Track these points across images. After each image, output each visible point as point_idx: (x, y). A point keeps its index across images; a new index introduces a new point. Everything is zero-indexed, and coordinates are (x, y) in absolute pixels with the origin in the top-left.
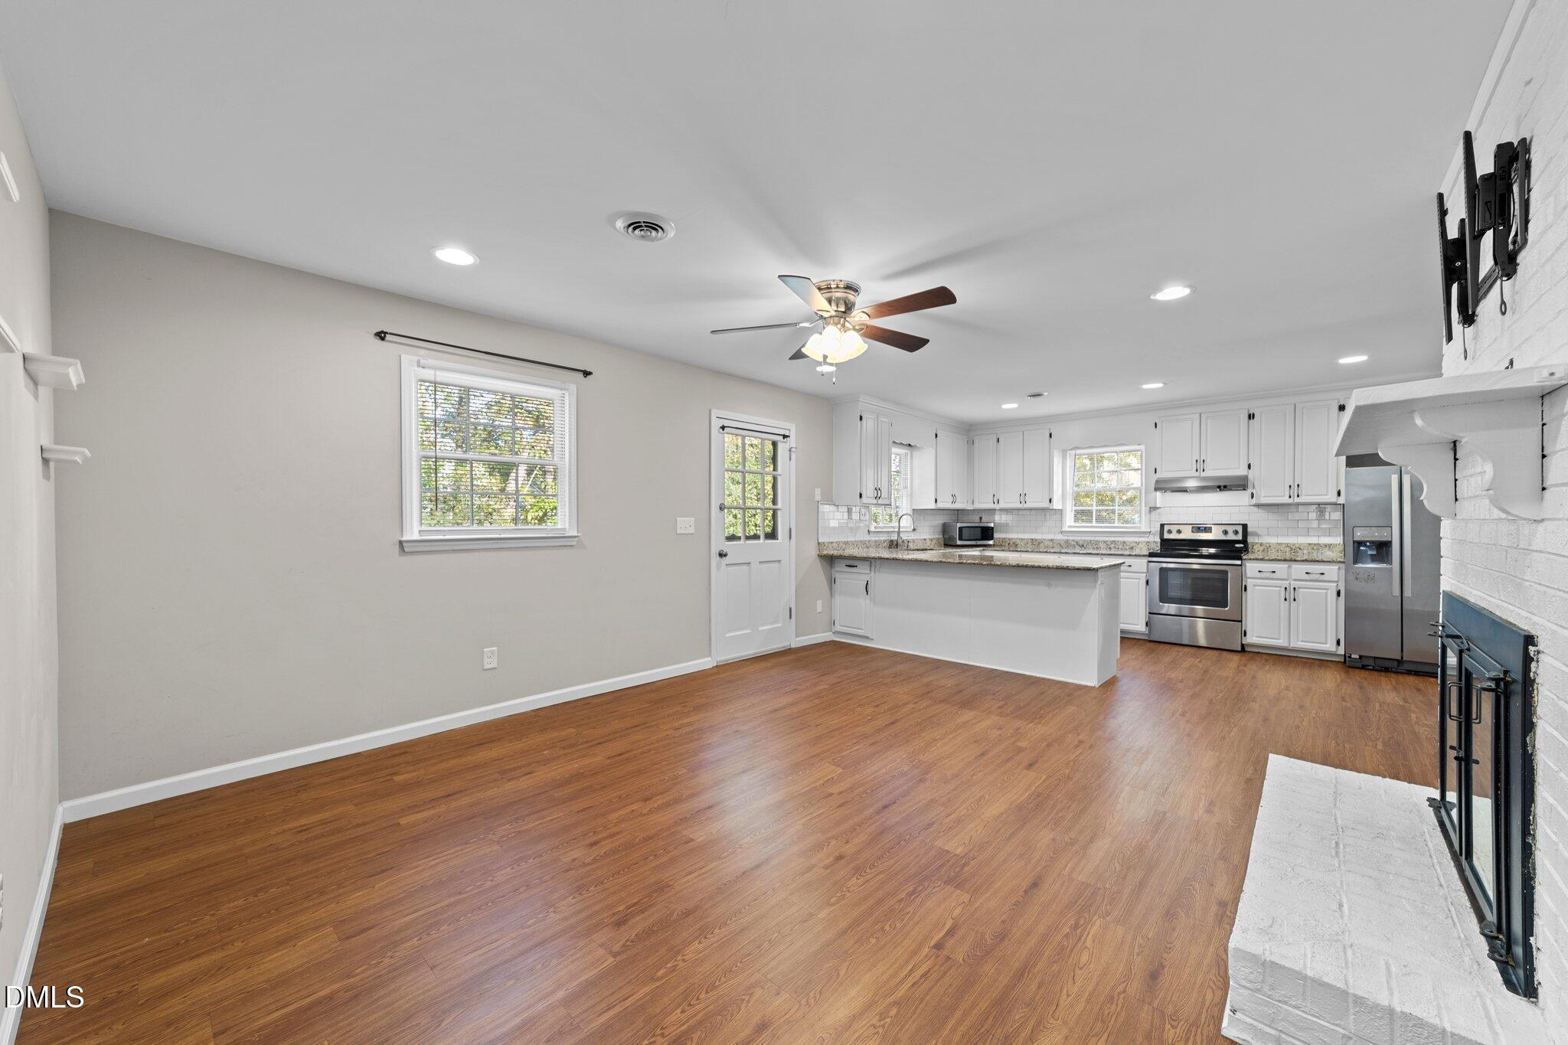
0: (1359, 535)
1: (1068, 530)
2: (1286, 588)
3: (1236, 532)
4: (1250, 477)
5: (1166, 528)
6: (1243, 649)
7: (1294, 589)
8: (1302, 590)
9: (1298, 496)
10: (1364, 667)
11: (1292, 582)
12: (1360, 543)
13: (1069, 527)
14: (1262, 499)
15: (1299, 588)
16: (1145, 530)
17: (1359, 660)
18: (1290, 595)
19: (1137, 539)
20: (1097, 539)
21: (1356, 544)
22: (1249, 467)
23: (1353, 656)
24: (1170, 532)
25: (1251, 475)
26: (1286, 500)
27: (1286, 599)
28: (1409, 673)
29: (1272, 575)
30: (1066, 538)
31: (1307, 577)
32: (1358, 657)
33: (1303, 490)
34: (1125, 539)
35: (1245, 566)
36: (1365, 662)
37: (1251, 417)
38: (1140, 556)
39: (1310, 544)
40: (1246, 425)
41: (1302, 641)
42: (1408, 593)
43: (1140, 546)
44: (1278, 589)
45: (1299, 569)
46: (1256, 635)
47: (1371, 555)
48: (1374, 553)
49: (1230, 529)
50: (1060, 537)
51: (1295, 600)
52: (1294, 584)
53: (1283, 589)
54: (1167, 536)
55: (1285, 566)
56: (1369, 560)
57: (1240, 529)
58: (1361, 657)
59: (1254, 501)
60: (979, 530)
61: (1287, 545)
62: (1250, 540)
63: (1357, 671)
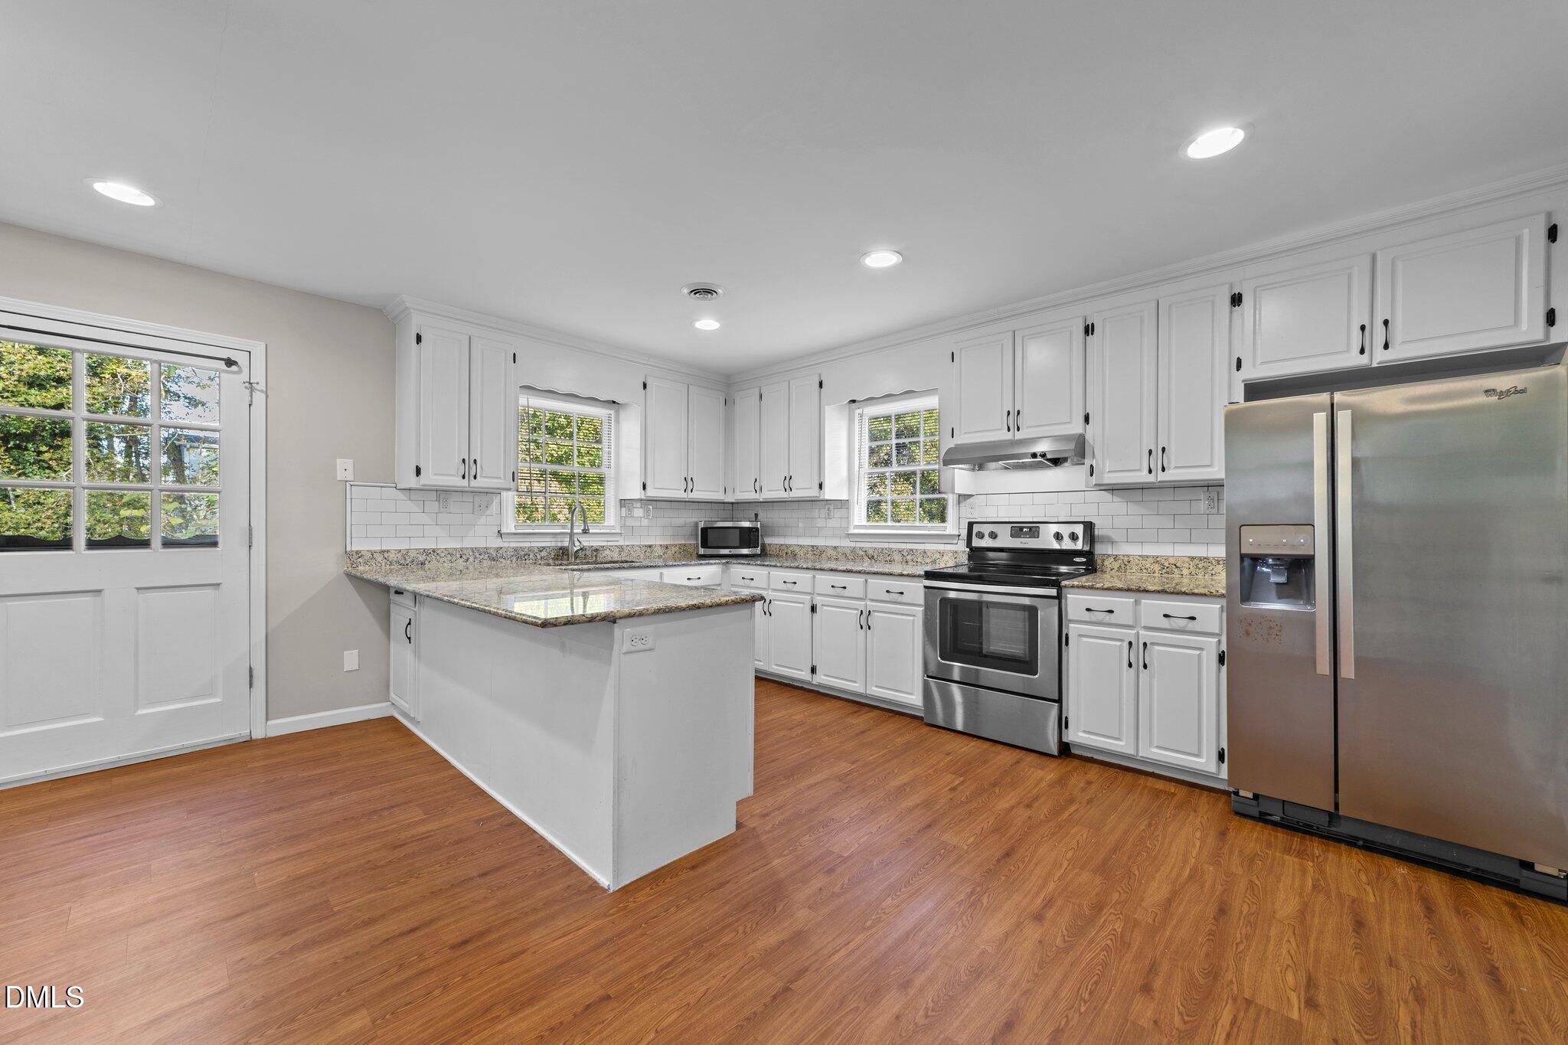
0: (1254, 542)
1: (856, 531)
2: (1130, 643)
3: (1074, 537)
4: (1089, 437)
5: (976, 529)
6: (1065, 750)
7: (1145, 644)
8: (1157, 648)
9: (1163, 469)
10: (1262, 818)
11: (1142, 632)
12: (1256, 559)
13: (857, 527)
14: (1107, 475)
15: (1152, 644)
16: (952, 533)
17: (1254, 803)
18: (1138, 655)
19: (941, 547)
20: (892, 546)
21: (1247, 562)
22: (1087, 419)
23: (1242, 793)
24: (981, 536)
25: (1092, 433)
26: (1143, 477)
27: (1130, 665)
28: (1351, 842)
29: (1108, 618)
30: (853, 545)
31: (1165, 623)
32: (1250, 796)
33: (1172, 459)
34: (928, 547)
35: (1066, 598)
36: (1265, 807)
37: (1089, 330)
38: (915, 576)
39: (1192, 558)
40: (1081, 346)
41: (1158, 747)
42: (1347, 670)
43: (945, 558)
44: (1119, 643)
45: (1153, 608)
46: (1082, 729)
47: (1277, 584)
48: (1282, 579)
49: (1066, 531)
50: (846, 543)
51: (1145, 666)
52: (1146, 636)
53: (1126, 645)
54: (976, 543)
55: (1128, 600)
56: (1273, 594)
57: (1079, 530)
58: (1256, 797)
59: (1094, 480)
60: (737, 532)
61: (1156, 560)
62: (1100, 549)
63: (1249, 823)
